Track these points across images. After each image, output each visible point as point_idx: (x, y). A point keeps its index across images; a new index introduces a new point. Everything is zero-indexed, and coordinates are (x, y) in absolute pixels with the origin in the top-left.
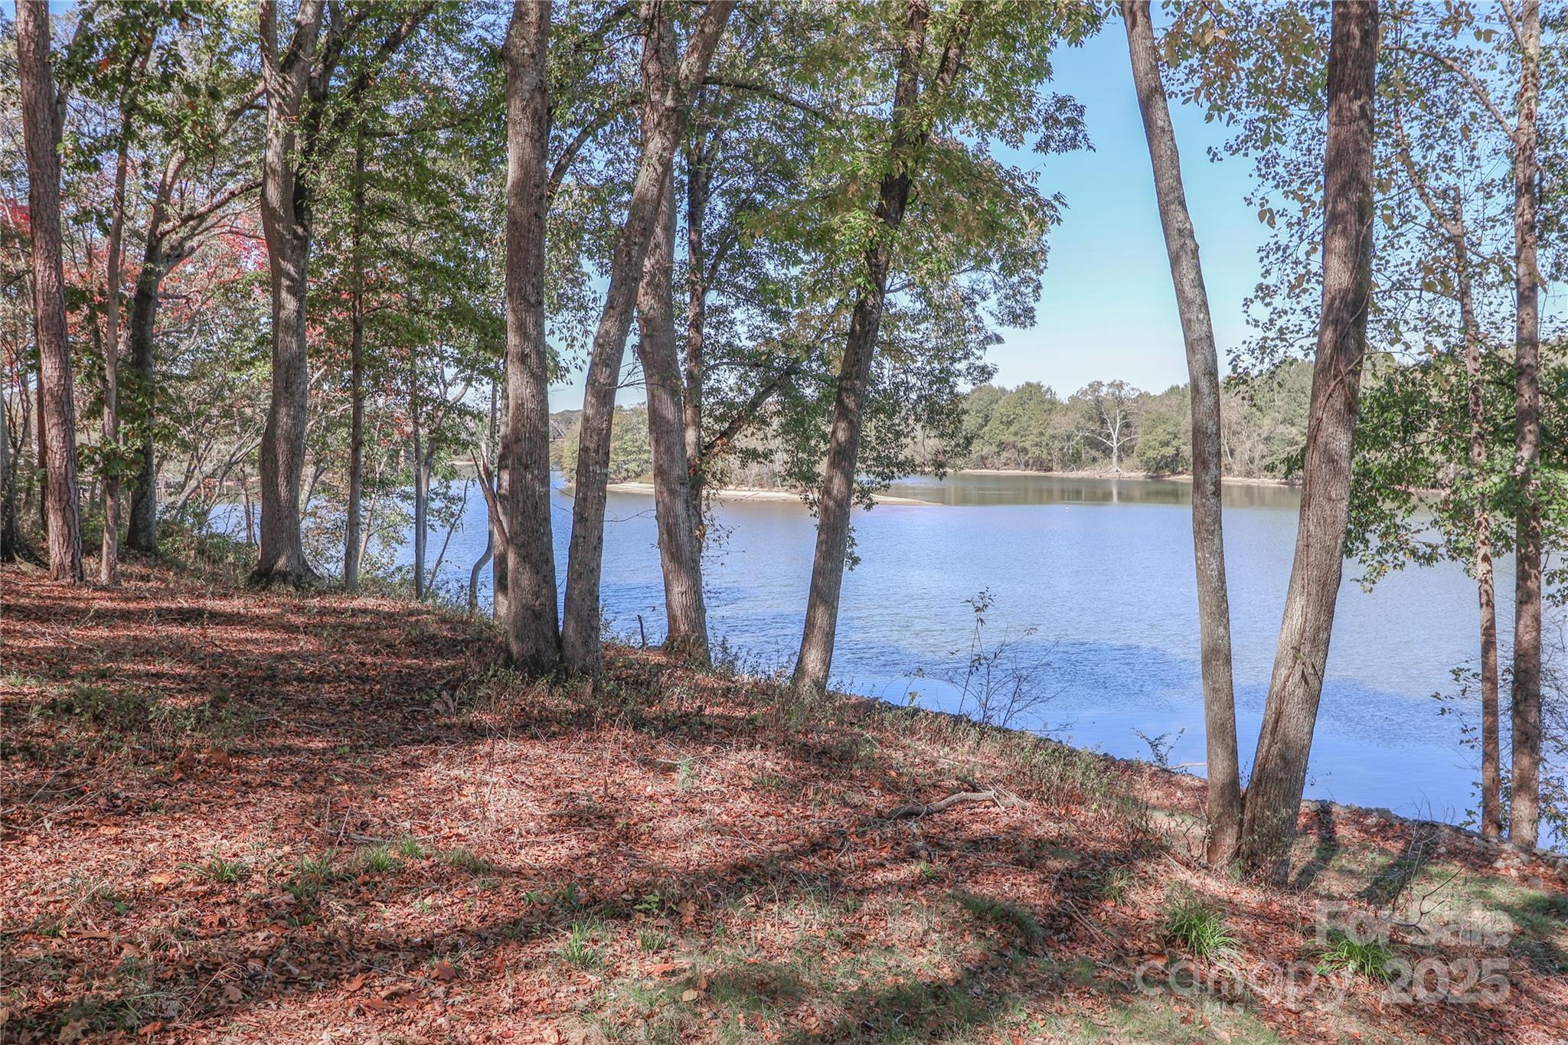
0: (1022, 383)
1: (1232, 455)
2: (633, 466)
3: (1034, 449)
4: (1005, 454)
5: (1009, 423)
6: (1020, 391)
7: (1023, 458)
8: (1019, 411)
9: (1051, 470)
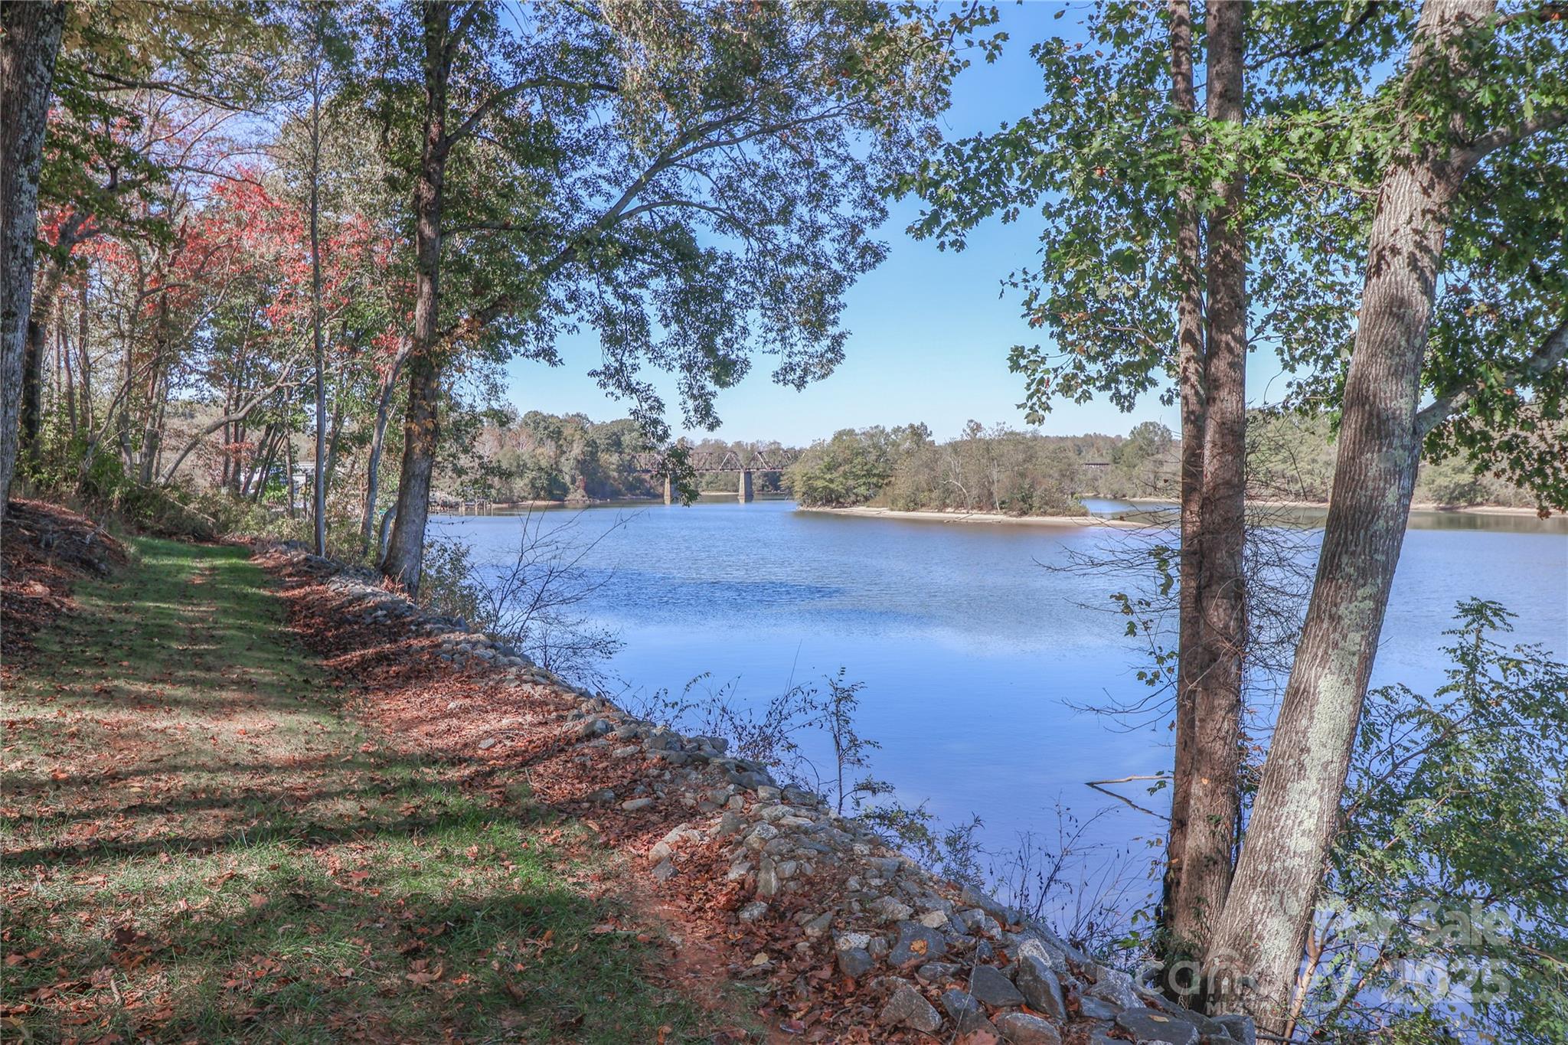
2: (862, 490)
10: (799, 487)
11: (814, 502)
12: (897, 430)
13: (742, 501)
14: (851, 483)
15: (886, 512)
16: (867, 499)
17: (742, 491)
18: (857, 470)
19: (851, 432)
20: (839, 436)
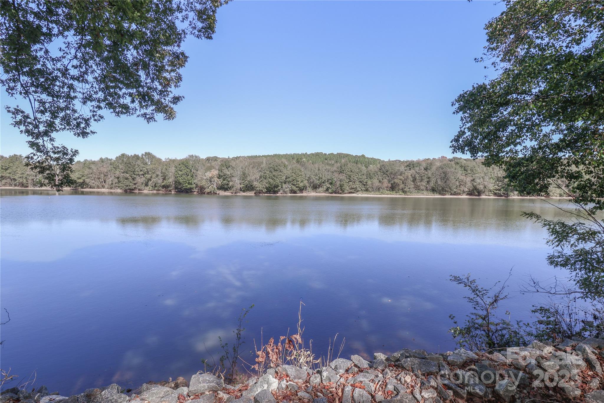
0: (12, 154)
1: (105, 183)
3: (19, 179)
5: (6, 169)
8: (11, 165)
9: (28, 187)
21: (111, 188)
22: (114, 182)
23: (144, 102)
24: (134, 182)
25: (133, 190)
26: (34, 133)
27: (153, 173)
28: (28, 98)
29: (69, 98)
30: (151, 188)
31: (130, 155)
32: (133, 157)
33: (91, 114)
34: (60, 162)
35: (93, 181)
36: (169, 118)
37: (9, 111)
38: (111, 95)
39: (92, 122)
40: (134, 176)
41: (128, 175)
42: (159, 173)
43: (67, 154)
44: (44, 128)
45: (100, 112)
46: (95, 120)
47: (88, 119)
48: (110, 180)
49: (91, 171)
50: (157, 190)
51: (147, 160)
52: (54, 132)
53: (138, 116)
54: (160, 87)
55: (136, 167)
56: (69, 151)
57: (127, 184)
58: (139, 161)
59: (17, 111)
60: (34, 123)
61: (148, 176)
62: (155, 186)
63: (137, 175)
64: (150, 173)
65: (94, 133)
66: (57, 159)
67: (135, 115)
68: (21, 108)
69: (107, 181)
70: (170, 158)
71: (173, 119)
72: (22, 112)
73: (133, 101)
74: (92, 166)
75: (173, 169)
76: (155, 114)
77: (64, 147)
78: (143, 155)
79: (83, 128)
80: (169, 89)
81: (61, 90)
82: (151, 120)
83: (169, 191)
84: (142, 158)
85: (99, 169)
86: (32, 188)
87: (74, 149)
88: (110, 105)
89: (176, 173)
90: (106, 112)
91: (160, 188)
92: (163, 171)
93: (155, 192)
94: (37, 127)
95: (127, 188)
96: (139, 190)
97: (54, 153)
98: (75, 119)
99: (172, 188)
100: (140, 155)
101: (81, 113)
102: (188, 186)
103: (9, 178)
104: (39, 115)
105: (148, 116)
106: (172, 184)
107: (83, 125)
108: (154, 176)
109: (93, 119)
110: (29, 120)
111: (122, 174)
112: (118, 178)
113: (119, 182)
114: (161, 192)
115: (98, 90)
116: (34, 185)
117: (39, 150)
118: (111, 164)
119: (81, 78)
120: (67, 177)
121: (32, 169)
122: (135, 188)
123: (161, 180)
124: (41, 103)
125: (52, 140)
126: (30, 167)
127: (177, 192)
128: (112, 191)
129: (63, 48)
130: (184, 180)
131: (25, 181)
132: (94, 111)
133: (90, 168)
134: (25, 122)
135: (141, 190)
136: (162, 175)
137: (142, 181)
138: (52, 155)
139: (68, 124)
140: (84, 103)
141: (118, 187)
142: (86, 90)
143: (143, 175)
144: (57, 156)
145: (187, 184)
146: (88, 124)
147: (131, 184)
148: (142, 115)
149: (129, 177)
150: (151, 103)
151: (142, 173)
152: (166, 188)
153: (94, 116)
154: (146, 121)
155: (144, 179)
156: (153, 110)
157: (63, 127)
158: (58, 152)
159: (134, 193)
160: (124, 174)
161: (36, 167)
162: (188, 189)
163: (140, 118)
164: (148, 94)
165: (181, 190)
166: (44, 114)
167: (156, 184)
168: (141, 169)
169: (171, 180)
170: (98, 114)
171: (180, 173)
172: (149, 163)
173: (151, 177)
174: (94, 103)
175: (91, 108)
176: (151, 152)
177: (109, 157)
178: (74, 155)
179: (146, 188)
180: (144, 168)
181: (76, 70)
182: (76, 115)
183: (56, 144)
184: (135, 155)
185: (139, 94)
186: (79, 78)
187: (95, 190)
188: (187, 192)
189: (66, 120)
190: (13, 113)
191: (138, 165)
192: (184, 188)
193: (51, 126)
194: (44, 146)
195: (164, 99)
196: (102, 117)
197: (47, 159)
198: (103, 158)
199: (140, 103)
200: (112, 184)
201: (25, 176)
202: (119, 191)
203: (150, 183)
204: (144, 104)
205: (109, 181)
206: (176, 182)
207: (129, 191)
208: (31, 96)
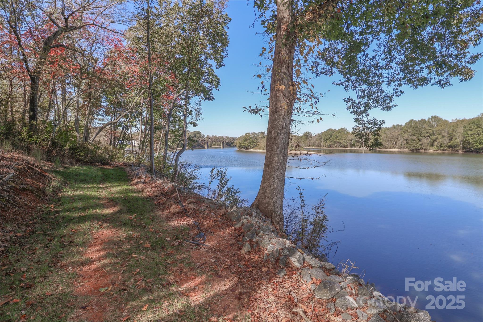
0: (340, 128)
1: (396, 144)
2: (252, 146)
3: (343, 143)
4: (336, 144)
5: (337, 137)
6: (340, 130)
7: (340, 145)
8: (339, 134)
9: (347, 148)
10: (238, 145)
11: (241, 148)
12: (259, 133)
13: (222, 148)
14: (249, 144)
15: (258, 151)
16: (253, 148)
17: (222, 146)
18: (251, 141)
19: (249, 133)
20: (246, 134)
21: (401, 148)
22: (403, 144)
23: (441, 70)
24: (421, 143)
25: (419, 149)
26: (357, 112)
27: (439, 134)
28: (355, 90)
29: (379, 83)
30: (436, 148)
31: (417, 120)
32: (421, 121)
33: (394, 91)
34: (372, 130)
35: (387, 143)
36: (466, 79)
37: (345, 101)
38: (410, 72)
39: (395, 98)
40: (421, 138)
41: (415, 137)
42: (445, 134)
43: (377, 124)
44: (363, 108)
45: (401, 89)
46: (397, 96)
47: (392, 96)
48: (400, 141)
49: (386, 135)
50: (442, 150)
51: (433, 123)
52: (369, 110)
53: (433, 84)
54: (455, 52)
55: (422, 130)
56: (378, 122)
57: (414, 145)
58: (425, 125)
59: (349, 100)
60: (358, 105)
61: (434, 137)
62: (441, 146)
63: (423, 137)
64: (436, 134)
65: (396, 105)
66: (371, 128)
67: (430, 84)
68: (352, 97)
69: (398, 143)
70: (458, 119)
71: (470, 79)
72: (352, 100)
73: (430, 72)
74: (387, 132)
75: (461, 130)
76: (450, 79)
77: (375, 119)
78: (429, 119)
79: (388, 103)
80: (466, 50)
81: (374, 79)
82: (446, 85)
83: (456, 151)
84: (429, 121)
85: (392, 134)
86: (349, 149)
87: (382, 120)
88: (410, 81)
89: (464, 133)
90: (406, 88)
91: (446, 148)
92: (450, 132)
93: (440, 151)
94: (359, 108)
95: (414, 148)
96: (425, 150)
97: (369, 124)
98: (382, 98)
99: (459, 148)
100: (427, 119)
101: (386, 93)
102: (480, 146)
103: (338, 142)
104: (361, 100)
105: (442, 82)
106: (459, 144)
107: (387, 102)
108: (440, 137)
109: (395, 95)
110: (355, 104)
111: (410, 137)
112: (406, 140)
113: (407, 143)
114: (447, 152)
115: (399, 71)
116: (351, 147)
117: (360, 124)
118: (401, 129)
119: (387, 67)
120: (376, 140)
121: (356, 136)
122: (421, 148)
123: (448, 141)
124: (362, 91)
125: (368, 115)
126: (355, 135)
127: (465, 152)
128: (401, 150)
129: (376, 49)
130: (475, 140)
131: (346, 144)
132: (396, 89)
133: (385, 133)
134: (353, 106)
135: (427, 150)
136: (448, 135)
137: (428, 142)
138: (367, 125)
139: (378, 102)
140: (389, 84)
141: (407, 147)
142: (390, 74)
143: (429, 136)
144: (370, 126)
145: (477, 144)
146: (391, 100)
147: (417, 145)
148: (437, 83)
149: (416, 139)
150: (448, 69)
151: (428, 134)
152: (452, 148)
153: (396, 93)
154: (440, 87)
155: (430, 140)
156: (448, 76)
157: (374, 105)
158: (371, 123)
159: (419, 152)
160: (412, 137)
161: (358, 135)
162: (479, 149)
163: (435, 86)
164: (444, 62)
165: (471, 150)
166: (364, 99)
167: (441, 144)
168: (428, 131)
169: (458, 140)
170: (399, 90)
171: (470, 133)
172: (435, 126)
173: (437, 138)
174: (396, 83)
175: (394, 87)
176: (437, 115)
177: (400, 124)
178: (382, 124)
179: (431, 148)
180: (430, 131)
181: (384, 62)
182: (384, 95)
183: (370, 118)
184: (422, 120)
185: (436, 64)
186: (386, 67)
187: (388, 150)
188: (478, 152)
189: (377, 100)
190: (347, 102)
191: (425, 128)
192: (474, 148)
193: (367, 106)
194: (363, 120)
195: (461, 62)
196: (402, 92)
197: (364, 129)
198: (395, 124)
199: (437, 71)
200: (401, 145)
201: (346, 140)
202: (407, 150)
203: (436, 143)
204: (440, 72)
205: (399, 143)
206: (464, 142)
207: (416, 151)
208: (357, 89)
